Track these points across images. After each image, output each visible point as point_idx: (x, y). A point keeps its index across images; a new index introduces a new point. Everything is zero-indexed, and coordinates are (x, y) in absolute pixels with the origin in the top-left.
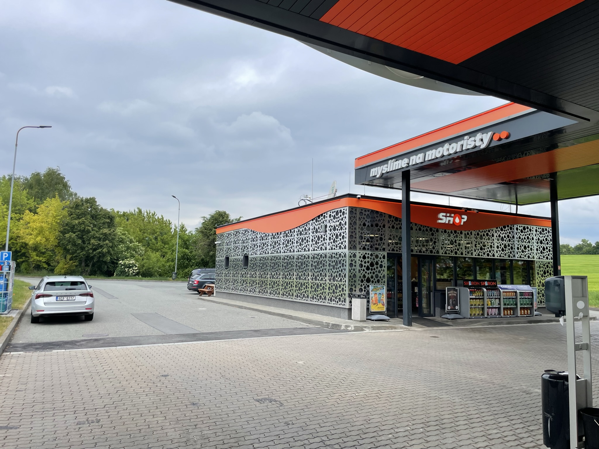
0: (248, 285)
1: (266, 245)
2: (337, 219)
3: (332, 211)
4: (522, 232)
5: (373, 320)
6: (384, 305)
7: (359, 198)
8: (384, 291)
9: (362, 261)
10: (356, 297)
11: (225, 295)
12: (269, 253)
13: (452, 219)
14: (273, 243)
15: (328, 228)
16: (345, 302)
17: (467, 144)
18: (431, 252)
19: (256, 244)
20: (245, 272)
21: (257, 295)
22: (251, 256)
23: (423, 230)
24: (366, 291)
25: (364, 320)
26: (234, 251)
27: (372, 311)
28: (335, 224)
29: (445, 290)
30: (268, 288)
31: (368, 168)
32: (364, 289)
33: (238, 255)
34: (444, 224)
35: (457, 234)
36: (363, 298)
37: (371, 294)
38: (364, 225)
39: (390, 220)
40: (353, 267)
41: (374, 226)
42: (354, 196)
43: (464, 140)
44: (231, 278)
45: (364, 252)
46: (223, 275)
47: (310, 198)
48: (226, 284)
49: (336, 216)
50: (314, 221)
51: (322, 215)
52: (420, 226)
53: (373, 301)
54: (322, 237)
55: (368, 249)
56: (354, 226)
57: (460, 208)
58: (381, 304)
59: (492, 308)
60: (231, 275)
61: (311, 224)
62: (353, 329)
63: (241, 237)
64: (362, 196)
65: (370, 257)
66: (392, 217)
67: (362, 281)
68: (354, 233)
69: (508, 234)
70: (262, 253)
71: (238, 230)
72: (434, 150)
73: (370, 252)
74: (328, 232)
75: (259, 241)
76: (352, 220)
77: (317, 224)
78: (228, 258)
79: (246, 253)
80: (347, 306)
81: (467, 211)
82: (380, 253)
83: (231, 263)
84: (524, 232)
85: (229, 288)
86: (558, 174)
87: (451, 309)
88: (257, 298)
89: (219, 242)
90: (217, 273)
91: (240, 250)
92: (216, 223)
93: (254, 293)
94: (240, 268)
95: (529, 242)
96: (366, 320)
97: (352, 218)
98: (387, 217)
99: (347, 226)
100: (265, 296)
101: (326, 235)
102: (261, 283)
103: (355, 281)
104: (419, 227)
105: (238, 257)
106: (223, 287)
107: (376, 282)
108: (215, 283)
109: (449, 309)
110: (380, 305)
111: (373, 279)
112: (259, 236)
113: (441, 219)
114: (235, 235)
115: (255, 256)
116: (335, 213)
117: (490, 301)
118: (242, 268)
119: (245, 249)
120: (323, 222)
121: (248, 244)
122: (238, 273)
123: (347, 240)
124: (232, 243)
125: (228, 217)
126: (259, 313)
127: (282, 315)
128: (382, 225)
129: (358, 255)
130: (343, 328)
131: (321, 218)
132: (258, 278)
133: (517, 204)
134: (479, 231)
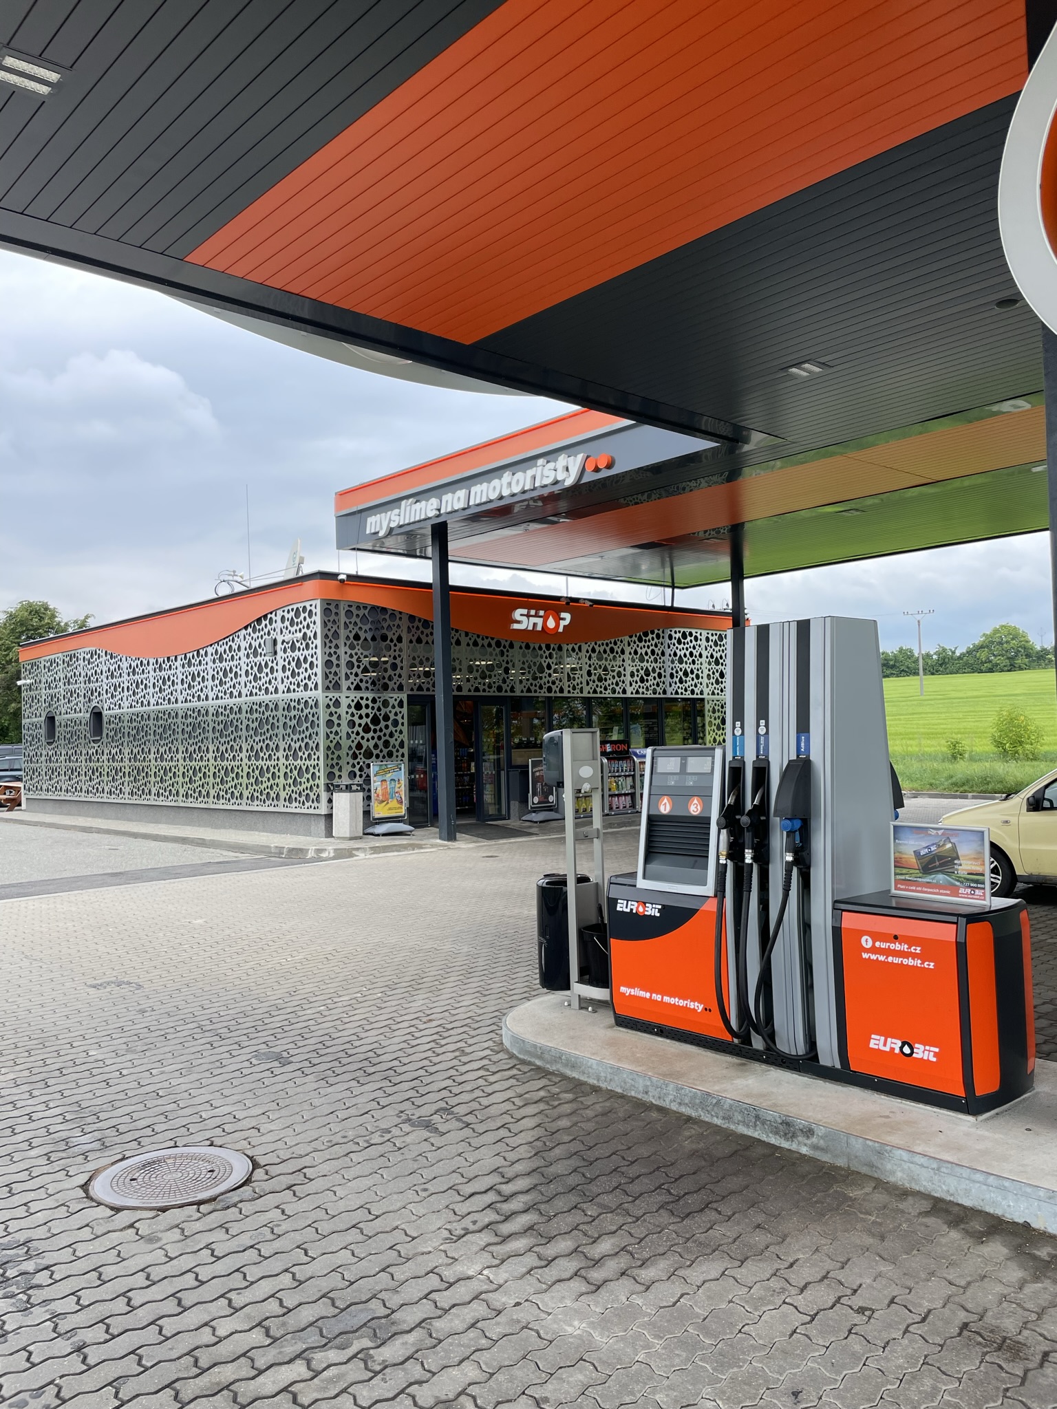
0: (105, 778)
1: (143, 687)
2: (297, 625)
3: (286, 609)
4: (679, 642)
5: (378, 835)
6: (402, 802)
7: (342, 581)
8: (402, 776)
9: (353, 715)
10: (341, 791)
11: (50, 805)
12: (152, 704)
13: (540, 621)
14: (158, 681)
15: (279, 646)
16: (318, 801)
17: (542, 476)
18: (500, 689)
19: (119, 684)
20: (97, 751)
21: (127, 801)
22: (108, 712)
23: (483, 646)
24: (364, 776)
25: (357, 835)
26: (67, 700)
27: (377, 816)
28: (293, 636)
29: (528, 766)
30: (152, 783)
31: (363, 514)
32: (358, 773)
33: (78, 710)
34: (525, 631)
35: (551, 651)
36: (357, 791)
37: (374, 782)
38: (357, 637)
39: (413, 627)
40: (335, 728)
41: (379, 639)
42: (333, 576)
43: (537, 466)
44: (62, 764)
45: (359, 695)
46: (43, 758)
47: (241, 577)
48: (50, 779)
49: (296, 620)
50: (250, 630)
51: (265, 617)
52: (475, 636)
53: (378, 796)
54: (266, 664)
55: (367, 688)
56: (335, 642)
57: (558, 598)
58: (395, 800)
59: (619, 795)
60: (63, 758)
61: (241, 637)
62: (332, 855)
63: (82, 668)
64: (349, 576)
65: (371, 705)
66: (417, 619)
67: (355, 756)
68: (334, 657)
69: (653, 647)
70: (133, 704)
71: (73, 652)
72: (485, 485)
73: (371, 696)
74: (280, 654)
75: (126, 676)
76: (329, 627)
77: (255, 636)
78: (54, 718)
79: (97, 704)
80: (323, 810)
81: (571, 603)
82: (391, 695)
83: (62, 729)
84: (684, 644)
85: (59, 788)
86: (747, 526)
87: (538, 803)
88: (128, 806)
89: (28, 681)
90: (27, 754)
91: (81, 699)
92: (22, 633)
93: (120, 796)
94: (83, 741)
95: (694, 662)
96: (361, 834)
97: (330, 625)
98: (405, 619)
99: (318, 642)
100: (145, 802)
101: (275, 662)
102: (135, 772)
103: (339, 757)
104: (473, 640)
105: (77, 715)
106: (44, 787)
107: (384, 757)
108: (24, 779)
109: (536, 802)
110: (394, 803)
111: (378, 751)
112: (125, 665)
113: (518, 622)
114: (66, 665)
115: (117, 711)
116: (292, 614)
117: (616, 782)
118: (87, 740)
119: (94, 697)
120: (269, 632)
121: (99, 684)
122: (78, 752)
123: (319, 670)
124: (61, 684)
125: (53, 616)
126: (131, 839)
127: (184, 840)
128: (395, 638)
129: (344, 702)
130: (311, 854)
131: (264, 623)
132: (127, 762)
133: (673, 587)
134: (596, 644)
